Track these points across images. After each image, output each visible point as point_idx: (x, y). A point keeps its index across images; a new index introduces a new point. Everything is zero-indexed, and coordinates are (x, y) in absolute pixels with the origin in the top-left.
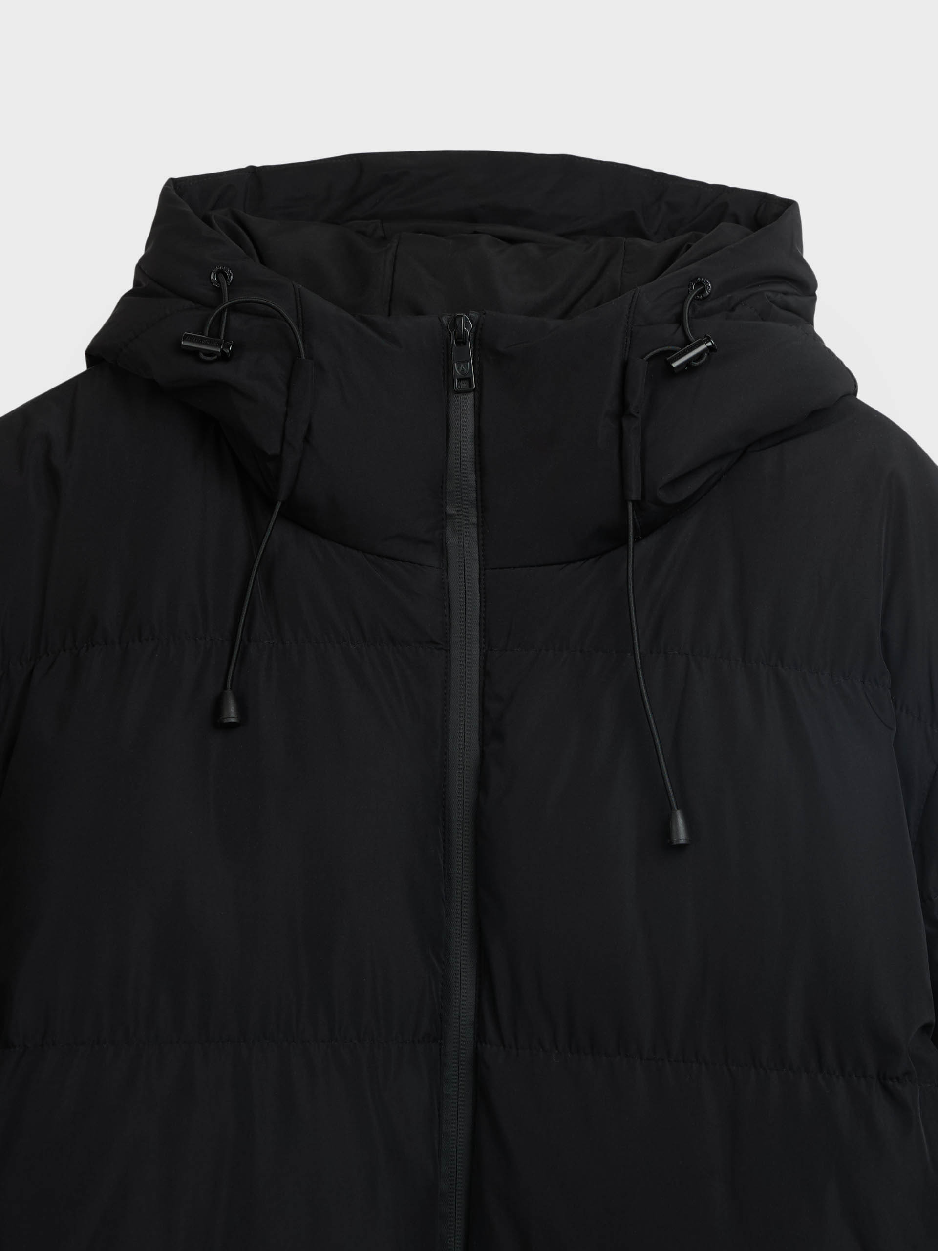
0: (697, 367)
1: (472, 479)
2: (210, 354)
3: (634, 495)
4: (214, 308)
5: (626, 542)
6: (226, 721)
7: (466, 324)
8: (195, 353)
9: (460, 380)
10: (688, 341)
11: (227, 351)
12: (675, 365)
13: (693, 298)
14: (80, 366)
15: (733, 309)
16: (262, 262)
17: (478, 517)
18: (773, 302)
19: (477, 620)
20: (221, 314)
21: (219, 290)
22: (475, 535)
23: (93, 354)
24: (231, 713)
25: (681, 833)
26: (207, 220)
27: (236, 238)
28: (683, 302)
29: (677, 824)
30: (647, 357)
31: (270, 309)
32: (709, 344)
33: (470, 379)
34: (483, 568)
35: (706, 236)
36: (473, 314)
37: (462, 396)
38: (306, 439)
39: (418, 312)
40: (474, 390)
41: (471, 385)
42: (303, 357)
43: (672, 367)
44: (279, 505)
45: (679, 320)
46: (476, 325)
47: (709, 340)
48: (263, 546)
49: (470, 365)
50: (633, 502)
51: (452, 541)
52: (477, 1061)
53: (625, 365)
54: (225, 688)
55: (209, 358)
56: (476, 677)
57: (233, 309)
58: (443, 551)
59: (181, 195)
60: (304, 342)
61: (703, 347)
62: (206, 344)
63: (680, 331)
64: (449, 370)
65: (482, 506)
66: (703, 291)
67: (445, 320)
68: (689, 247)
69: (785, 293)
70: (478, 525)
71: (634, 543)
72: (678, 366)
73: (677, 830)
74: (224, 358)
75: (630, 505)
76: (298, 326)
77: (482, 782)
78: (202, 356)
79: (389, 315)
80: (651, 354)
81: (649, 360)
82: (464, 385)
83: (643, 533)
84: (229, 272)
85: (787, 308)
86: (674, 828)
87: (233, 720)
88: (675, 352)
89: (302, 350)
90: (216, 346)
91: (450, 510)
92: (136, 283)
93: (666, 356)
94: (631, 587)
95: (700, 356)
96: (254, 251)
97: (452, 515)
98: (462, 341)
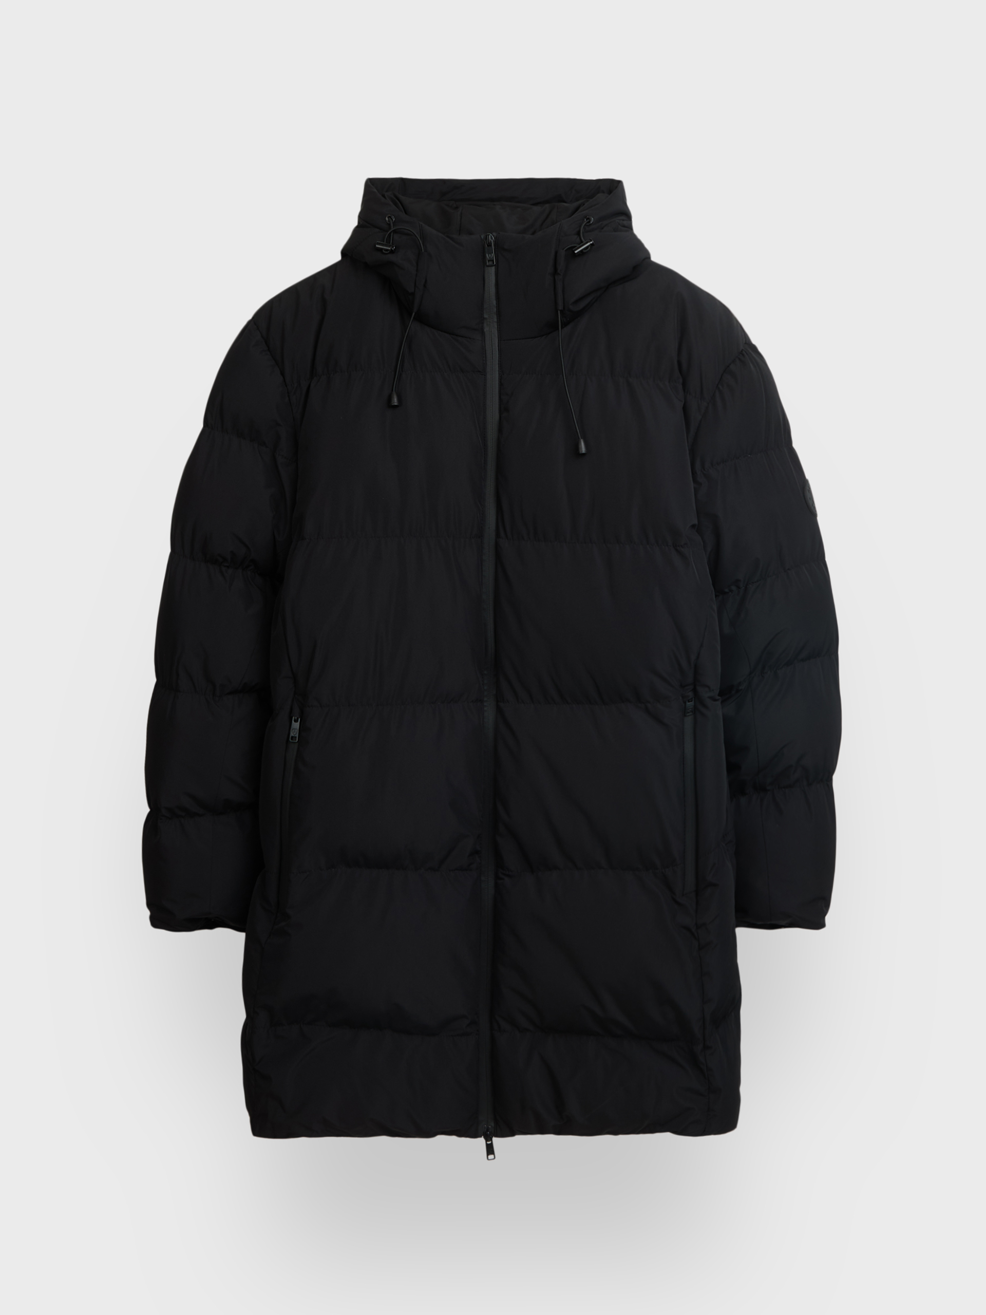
0: (585, 253)
1: (495, 302)
2: (387, 250)
3: (560, 307)
4: (387, 231)
5: (558, 329)
6: (393, 404)
7: (491, 238)
8: (381, 250)
9: (489, 261)
10: (582, 242)
11: (393, 249)
12: (576, 252)
13: (585, 225)
14: (338, 258)
15: (603, 228)
16: (406, 213)
17: (497, 319)
18: (619, 224)
19: (498, 362)
20: (390, 233)
21: (389, 225)
22: (496, 326)
23: (344, 253)
24: (395, 401)
25: (583, 448)
26: (384, 196)
27: (396, 204)
28: (580, 227)
29: (581, 445)
30: (565, 249)
31: (409, 232)
32: (591, 243)
33: (493, 261)
34: (500, 339)
35: (591, 200)
36: (494, 234)
37: (490, 268)
38: (425, 286)
39: (471, 233)
40: (495, 265)
41: (494, 263)
42: (423, 251)
43: (575, 253)
44: (414, 314)
45: (578, 233)
46: (495, 238)
47: (591, 241)
48: (407, 332)
49: (493, 254)
50: (560, 311)
51: (486, 329)
52: (497, 546)
53: (556, 253)
54: (392, 390)
55: (386, 252)
56: (497, 386)
57: (395, 232)
58: (483, 333)
59: (373, 185)
60: (423, 245)
61: (589, 244)
62: (385, 246)
63: (579, 238)
64: (484, 257)
65: (499, 314)
66: (590, 222)
67: (482, 237)
68: (584, 204)
69: (623, 220)
70: (497, 323)
71: (562, 328)
72: (578, 253)
73: (581, 447)
74: (392, 252)
75: (559, 312)
76: (421, 239)
77: (500, 430)
78: (384, 251)
79: (459, 234)
80: (566, 248)
81: (566, 250)
82: (491, 263)
83: (564, 325)
84: (393, 217)
85: (624, 226)
86: (580, 446)
87: (396, 404)
88: (575, 247)
89: (423, 248)
90: (388, 247)
91: (486, 316)
92: (359, 222)
93: (572, 249)
94: (561, 347)
95: (587, 247)
96: (403, 210)
97: (486, 318)
98: (489, 245)
